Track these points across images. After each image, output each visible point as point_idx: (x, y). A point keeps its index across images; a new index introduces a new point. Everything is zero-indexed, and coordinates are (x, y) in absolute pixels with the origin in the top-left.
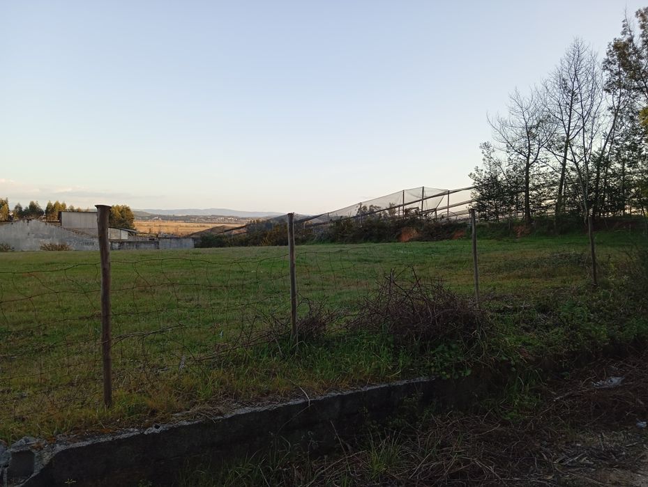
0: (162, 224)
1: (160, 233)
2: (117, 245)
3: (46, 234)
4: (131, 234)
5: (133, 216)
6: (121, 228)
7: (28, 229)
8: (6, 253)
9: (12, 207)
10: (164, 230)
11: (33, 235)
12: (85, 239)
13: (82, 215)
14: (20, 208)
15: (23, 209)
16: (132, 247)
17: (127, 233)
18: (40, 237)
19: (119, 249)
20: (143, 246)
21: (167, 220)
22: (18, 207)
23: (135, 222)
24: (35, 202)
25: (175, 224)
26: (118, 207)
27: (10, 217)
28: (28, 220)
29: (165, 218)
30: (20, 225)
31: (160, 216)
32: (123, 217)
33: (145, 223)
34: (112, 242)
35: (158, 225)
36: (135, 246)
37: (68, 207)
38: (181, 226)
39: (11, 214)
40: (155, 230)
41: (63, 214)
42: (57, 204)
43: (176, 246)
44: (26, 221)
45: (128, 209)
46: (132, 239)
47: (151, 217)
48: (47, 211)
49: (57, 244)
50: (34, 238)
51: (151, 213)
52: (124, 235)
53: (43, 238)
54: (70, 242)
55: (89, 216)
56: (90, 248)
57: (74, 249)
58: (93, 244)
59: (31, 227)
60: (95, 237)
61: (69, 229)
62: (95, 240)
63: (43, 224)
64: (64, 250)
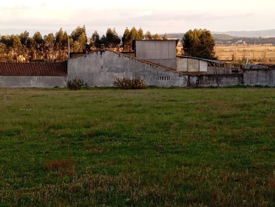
0: (247, 49)
1: (244, 60)
2: (194, 80)
3: (119, 66)
4: (210, 64)
5: (213, 41)
6: (199, 58)
7: (101, 62)
8: (78, 91)
9: (89, 35)
10: (249, 56)
11: (107, 69)
12: (160, 72)
13: (158, 44)
14: (98, 36)
15: (101, 36)
16: (211, 81)
17: (206, 64)
18: (114, 71)
19: (197, 87)
20: (224, 80)
21: (253, 43)
22: (96, 36)
23: (217, 49)
24: (112, 30)
25: (262, 48)
26: (195, 30)
27: (87, 45)
29: (251, 41)
30: (93, 57)
31: (244, 39)
32: (202, 44)
33: (227, 48)
34: (189, 76)
35: (242, 49)
36: (215, 81)
37: (144, 33)
38: (269, 51)
39: (88, 43)
40: (239, 56)
41: (138, 44)
42: (134, 30)
43: (264, 79)
44: (99, 53)
46: (211, 72)
47: (234, 41)
48: (124, 39)
49: (131, 78)
50: (108, 71)
51: (233, 35)
52: (203, 67)
53: (117, 71)
54: (144, 76)
55: (165, 44)
56: (165, 83)
57: (149, 85)
58: (168, 78)
59: (104, 60)
60: (171, 69)
61: (143, 61)
62: (171, 74)
63: (116, 56)
64: (139, 88)
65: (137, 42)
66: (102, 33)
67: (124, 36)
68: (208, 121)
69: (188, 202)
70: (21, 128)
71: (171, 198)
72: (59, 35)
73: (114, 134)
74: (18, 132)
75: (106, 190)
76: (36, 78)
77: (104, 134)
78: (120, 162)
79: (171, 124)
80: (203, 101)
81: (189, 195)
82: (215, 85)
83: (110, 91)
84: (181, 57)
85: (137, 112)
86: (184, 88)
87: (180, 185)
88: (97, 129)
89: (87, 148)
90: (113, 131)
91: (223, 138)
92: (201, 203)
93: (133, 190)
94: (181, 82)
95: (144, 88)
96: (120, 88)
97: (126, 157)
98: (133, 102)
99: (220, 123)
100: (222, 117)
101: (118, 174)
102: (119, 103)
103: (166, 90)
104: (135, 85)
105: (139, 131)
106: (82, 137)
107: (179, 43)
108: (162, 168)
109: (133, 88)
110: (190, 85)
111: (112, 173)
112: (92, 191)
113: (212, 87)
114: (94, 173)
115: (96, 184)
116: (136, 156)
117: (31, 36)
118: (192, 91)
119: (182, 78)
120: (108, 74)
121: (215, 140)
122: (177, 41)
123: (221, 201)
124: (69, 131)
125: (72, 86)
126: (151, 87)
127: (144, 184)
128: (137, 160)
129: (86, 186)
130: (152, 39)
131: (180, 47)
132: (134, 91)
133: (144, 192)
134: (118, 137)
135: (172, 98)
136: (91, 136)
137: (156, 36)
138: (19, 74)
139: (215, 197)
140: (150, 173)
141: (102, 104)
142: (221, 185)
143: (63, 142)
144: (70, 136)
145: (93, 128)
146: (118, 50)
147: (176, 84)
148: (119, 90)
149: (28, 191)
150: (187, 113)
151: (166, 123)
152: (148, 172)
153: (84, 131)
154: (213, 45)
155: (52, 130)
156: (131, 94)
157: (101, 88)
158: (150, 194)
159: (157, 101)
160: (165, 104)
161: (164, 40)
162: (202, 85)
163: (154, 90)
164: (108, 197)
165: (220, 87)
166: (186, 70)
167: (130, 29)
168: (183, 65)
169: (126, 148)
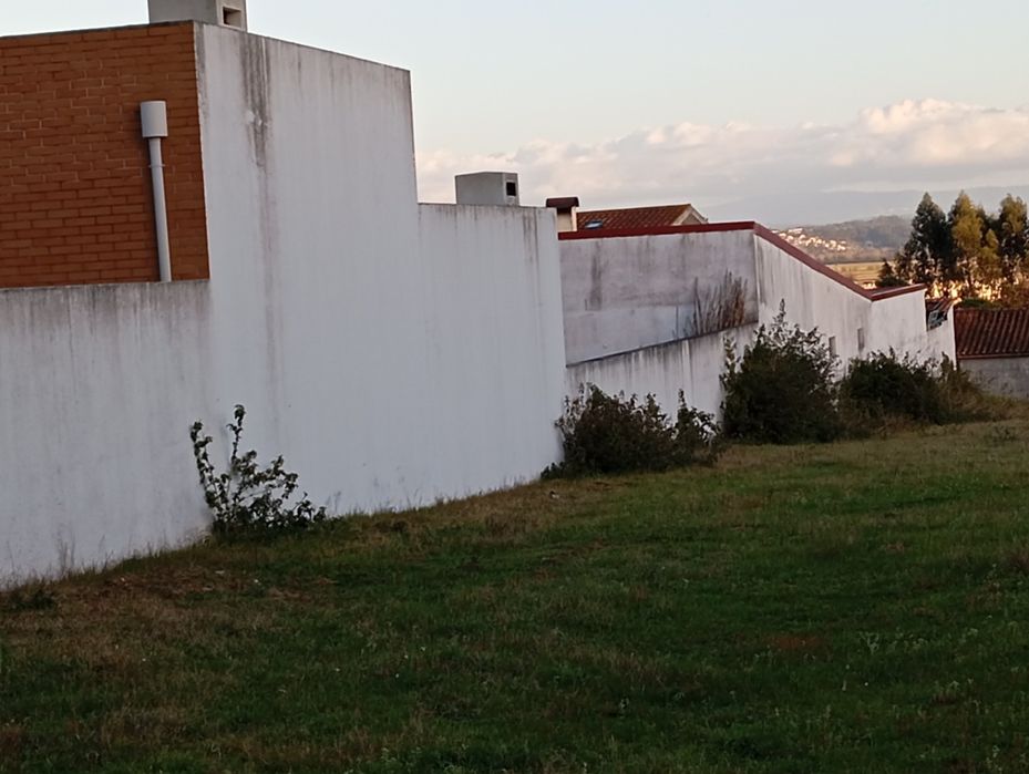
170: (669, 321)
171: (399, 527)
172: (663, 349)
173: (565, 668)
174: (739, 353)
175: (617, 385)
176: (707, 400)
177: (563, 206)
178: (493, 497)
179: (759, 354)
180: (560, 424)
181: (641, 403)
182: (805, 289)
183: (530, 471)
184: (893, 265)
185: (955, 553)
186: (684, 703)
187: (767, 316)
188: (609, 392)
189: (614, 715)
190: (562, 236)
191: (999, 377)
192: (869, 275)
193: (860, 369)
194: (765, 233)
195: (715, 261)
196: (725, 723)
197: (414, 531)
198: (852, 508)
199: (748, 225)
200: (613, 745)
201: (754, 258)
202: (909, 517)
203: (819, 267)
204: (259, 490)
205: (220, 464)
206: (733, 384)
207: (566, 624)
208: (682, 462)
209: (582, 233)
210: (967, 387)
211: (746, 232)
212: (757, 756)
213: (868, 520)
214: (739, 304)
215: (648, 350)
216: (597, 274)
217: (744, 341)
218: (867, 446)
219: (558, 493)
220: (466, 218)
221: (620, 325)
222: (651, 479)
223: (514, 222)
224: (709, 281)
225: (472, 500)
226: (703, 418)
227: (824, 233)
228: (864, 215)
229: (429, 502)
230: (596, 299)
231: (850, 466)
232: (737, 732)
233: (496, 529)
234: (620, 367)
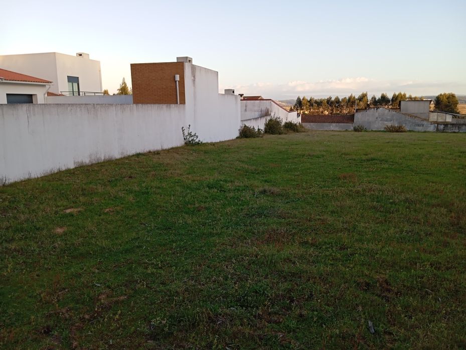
2: (442, 127)
3: (389, 118)
4: (454, 117)
5: (457, 101)
6: (447, 112)
7: (377, 114)
8: (360, 133)
9: (369, 98)
12: (417, 122)
13: (417, 103)
14: (375, 98)
15: (377, 99)
16: (454, 128)
17: (451, 116)
18: (384, 121)
19: (443, 132)
20: (464, 127)
22: (374, 98)
23: (459, 106)
24: (385, 94)
26: (445, 94)
27: (368, 105)
28: (377, 108)
30: (371, 112)
32: (449, 103)
34: (438, 124)
36: (457, 128)
37: (407, 96)
42: (400, 94)
44: (376, 109)
45: (453, 96)
46: (455, 121)
48: (392, 100)
49: (396, 125)
50: (381, 121)
52: (449, 118)
53: (387, 121)
54: (406, 124)
55: (421, 103)
56: (420, 129)
57: (408, 130)
58: (423, 125)
59: (379, 113)
60: (425, 120)
61: (405, 114)
62: (425, 123)
63: (387, 111)
64: (402, 132)
65: (402, 102)
66: (378, 96)
67: (393, 98)
68: (450, 154)
69: (433, 205)
70: (324, 153)
71: (421, 202)
72: (350, 98)
73: (383, 160)
74: (323, 156)
75: (377, 194)
76: (334, 124)
77: (377, 160)
78: (387, 177)
79: (423, 155)
80: (447, 141)
81: (434, 201)
82: (457, 131)
83: (382, 133)
84: (432, 112)
85: (400, 147)
86: (434, 132)
87: (428, 195)
88: (372, 156)
89: (366, 168)
90: (383, 158)
91: (461, 166)
92: (442, 207)
93: (395, 195)
94: (432, 128)
95: (405, 131)
96: (388, 131)
97: (391, 174)
98: (397, 141)
99: (460, 156)
100: (461, 152)
101: (385, 185)
102: (387, 141)
103: (420, 133)
104: (399, 130)
105: (401, 159)
106: (362, 161)
107: (432, 102)
108: (416, 183)
109: (397, 131)
110: (438, 130)
111: (381, 183)
112: (367, 194)
113: (455, 132)
114: (369, 183)
115: (370, 190)
116: (398, 175)
117: (333, 99)
118: (439, 134)
119: (433, 126)
120: (381, 122)
121: (455, 168)
122: (431, 101)
123: (457, 207)
124: (354, 157)
125: (356, 130)
126: (410, 131)
127: (402, 192)
128: (398, 177)
129: (364, 190)
130: (412, 99)
131: (432, 106)
132: (398, 133)
133: (402, 197)
134: (386, 162)
135: (425, 139)
136: (368, 160)
137: (415, 98)
138: (324, 122)
139: (453, 204)
140: (407, 186)
141: (376, 141)
142: (457, 197)
143: (350, 163)
144: (355, 160)
145: (369, 156)
146: (388, 107)
147: (428, 130)
148: (388, 133)
149: (328, 190)
150: (435, 149)
151: (420, 155)
152: (405, 185)
153: (364, 157)
154: (457, 103)
155: (343, 156)
156: (395, 135)
157: (376, 131)
158: (407, 199)
159: (414, 140)
160: (419, 142)
161: (421, 100)
162: (447, 131)
163: (411, 133)
164: (378, 198)
165: (461, 133)
166: (436, 120)
167: (397, 94)
168: (434, 117)
169: (391, 169)
170: (257, 114)
171: (214, 145)
172: (256, 119)
173: (239, 168)
174: (268, 120)
175: (248, 124)
176: (262, 127)
177: (241, 95)
178: (228, 141)
179: (271, 120)
180: (239, 130)
181: (252, 127)
182: (279, 110)
183: (234, 137)
184: (293, 107)
185: (300, 153)
186: (257, 174)
187: (272, 114)
188: (247, 125)
189: (246, 175)
190: (241, 100)
191: (307, 126)
192: (288, 109)
193: (286, 123)
194: (273, 101)
195: (264, 105)
196: (263, 177)
197: (216, 145)
198: (284, 145)
199: (270, 100)
200: (246, 180)
201: (271, 105)
202: (293, 147)
203: (281, 107)
204: (192, 138)
205: (186, 134)
206: (267, 125)
207: (239, 161)
208: (258, 137)
209: (244, 100)
210: (303, 127)
211: (270, 101)
212: (268, 182)
213: (286, 147)
214: (268, 112)
215: (254, 119)
216: (246, 106)
217: (268, 118)
218: (287, 135)
219: (238, 140)
220: (226, 96)
221: (249, 115)
222: (253, 139)
223: (233, 98)
224: (264, 109)
225: (225, 141)
226: (262, 130)
227: (282, 102)
228: (289, 99)
229: (218, 141)
230: (246, 110)
231: (284, 138)
232: (265, 178)
233: (229, 146)
234: (249, 121)
